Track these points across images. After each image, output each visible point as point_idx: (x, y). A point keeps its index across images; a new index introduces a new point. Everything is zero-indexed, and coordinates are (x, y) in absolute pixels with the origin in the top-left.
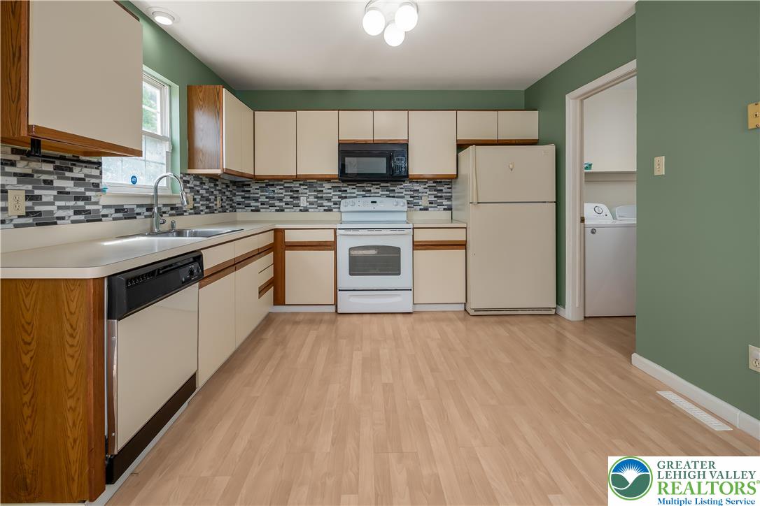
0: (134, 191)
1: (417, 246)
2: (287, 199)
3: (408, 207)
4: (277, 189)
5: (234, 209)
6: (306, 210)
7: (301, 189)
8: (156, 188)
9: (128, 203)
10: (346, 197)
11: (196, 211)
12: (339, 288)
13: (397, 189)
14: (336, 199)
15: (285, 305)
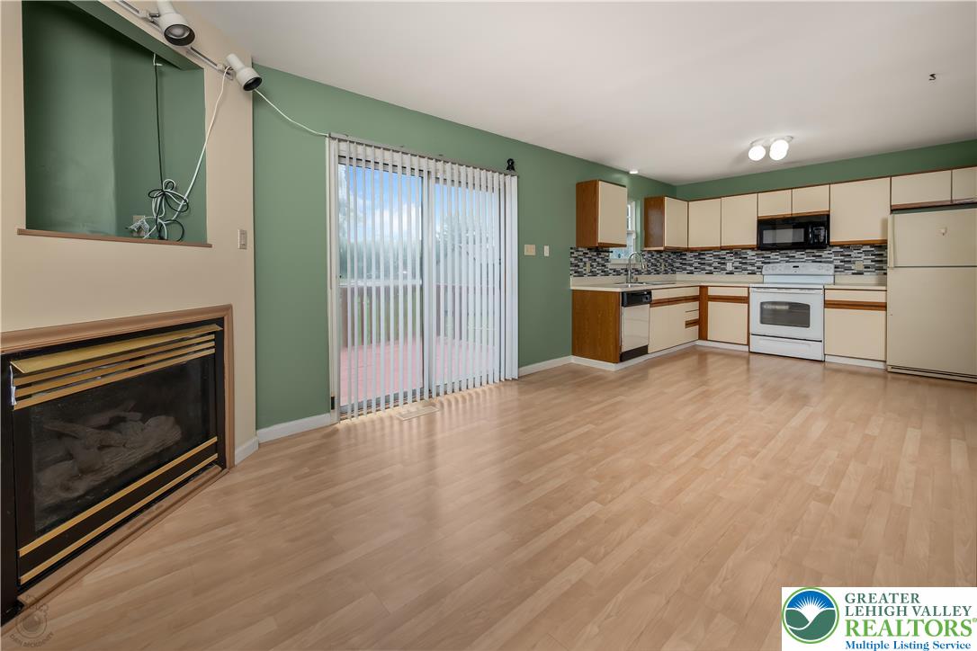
0: (619, 262)
1: (828, 304)
2: (716, 264)
3: (835, 271)
4: (707, 257)
5: (674, 272)
6: (731, 273)
7: (728, 257)
8: (630, 260)
9: (618, 268)
10: (769, 263)
11: (649, 273)
12: (751, 331)
13: (825, 254)
14: (759, 264)
15: (707, 340)
